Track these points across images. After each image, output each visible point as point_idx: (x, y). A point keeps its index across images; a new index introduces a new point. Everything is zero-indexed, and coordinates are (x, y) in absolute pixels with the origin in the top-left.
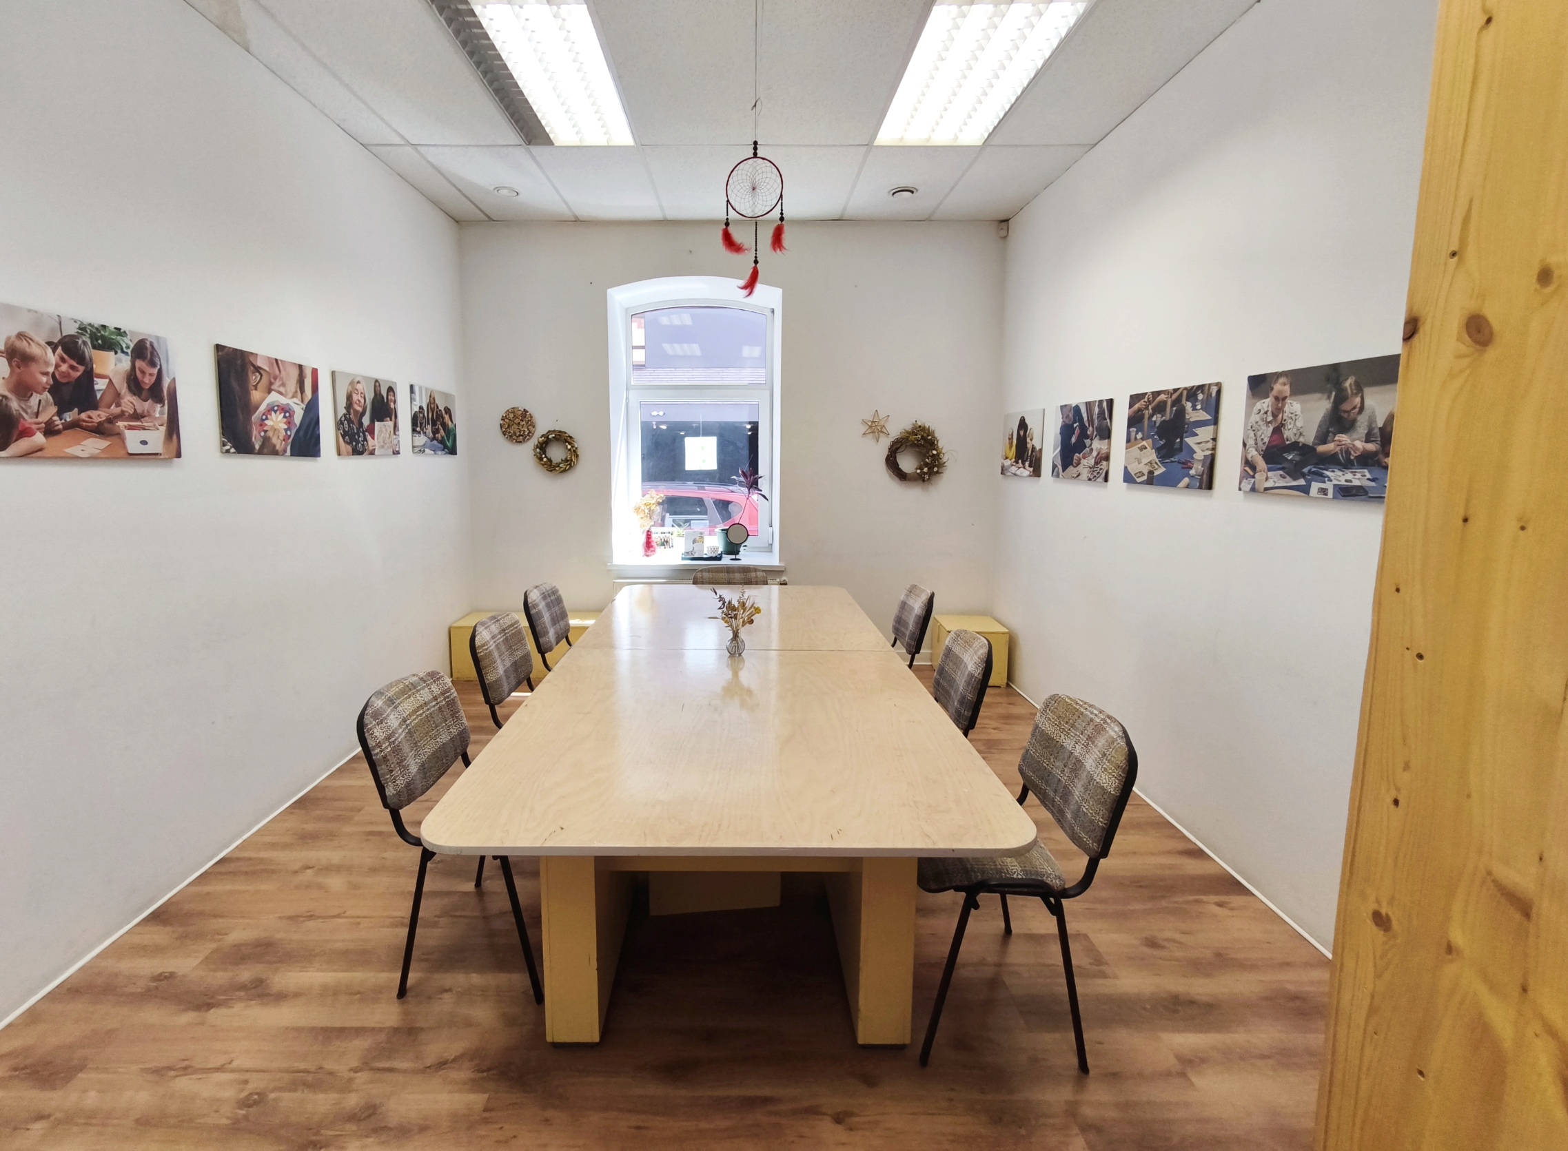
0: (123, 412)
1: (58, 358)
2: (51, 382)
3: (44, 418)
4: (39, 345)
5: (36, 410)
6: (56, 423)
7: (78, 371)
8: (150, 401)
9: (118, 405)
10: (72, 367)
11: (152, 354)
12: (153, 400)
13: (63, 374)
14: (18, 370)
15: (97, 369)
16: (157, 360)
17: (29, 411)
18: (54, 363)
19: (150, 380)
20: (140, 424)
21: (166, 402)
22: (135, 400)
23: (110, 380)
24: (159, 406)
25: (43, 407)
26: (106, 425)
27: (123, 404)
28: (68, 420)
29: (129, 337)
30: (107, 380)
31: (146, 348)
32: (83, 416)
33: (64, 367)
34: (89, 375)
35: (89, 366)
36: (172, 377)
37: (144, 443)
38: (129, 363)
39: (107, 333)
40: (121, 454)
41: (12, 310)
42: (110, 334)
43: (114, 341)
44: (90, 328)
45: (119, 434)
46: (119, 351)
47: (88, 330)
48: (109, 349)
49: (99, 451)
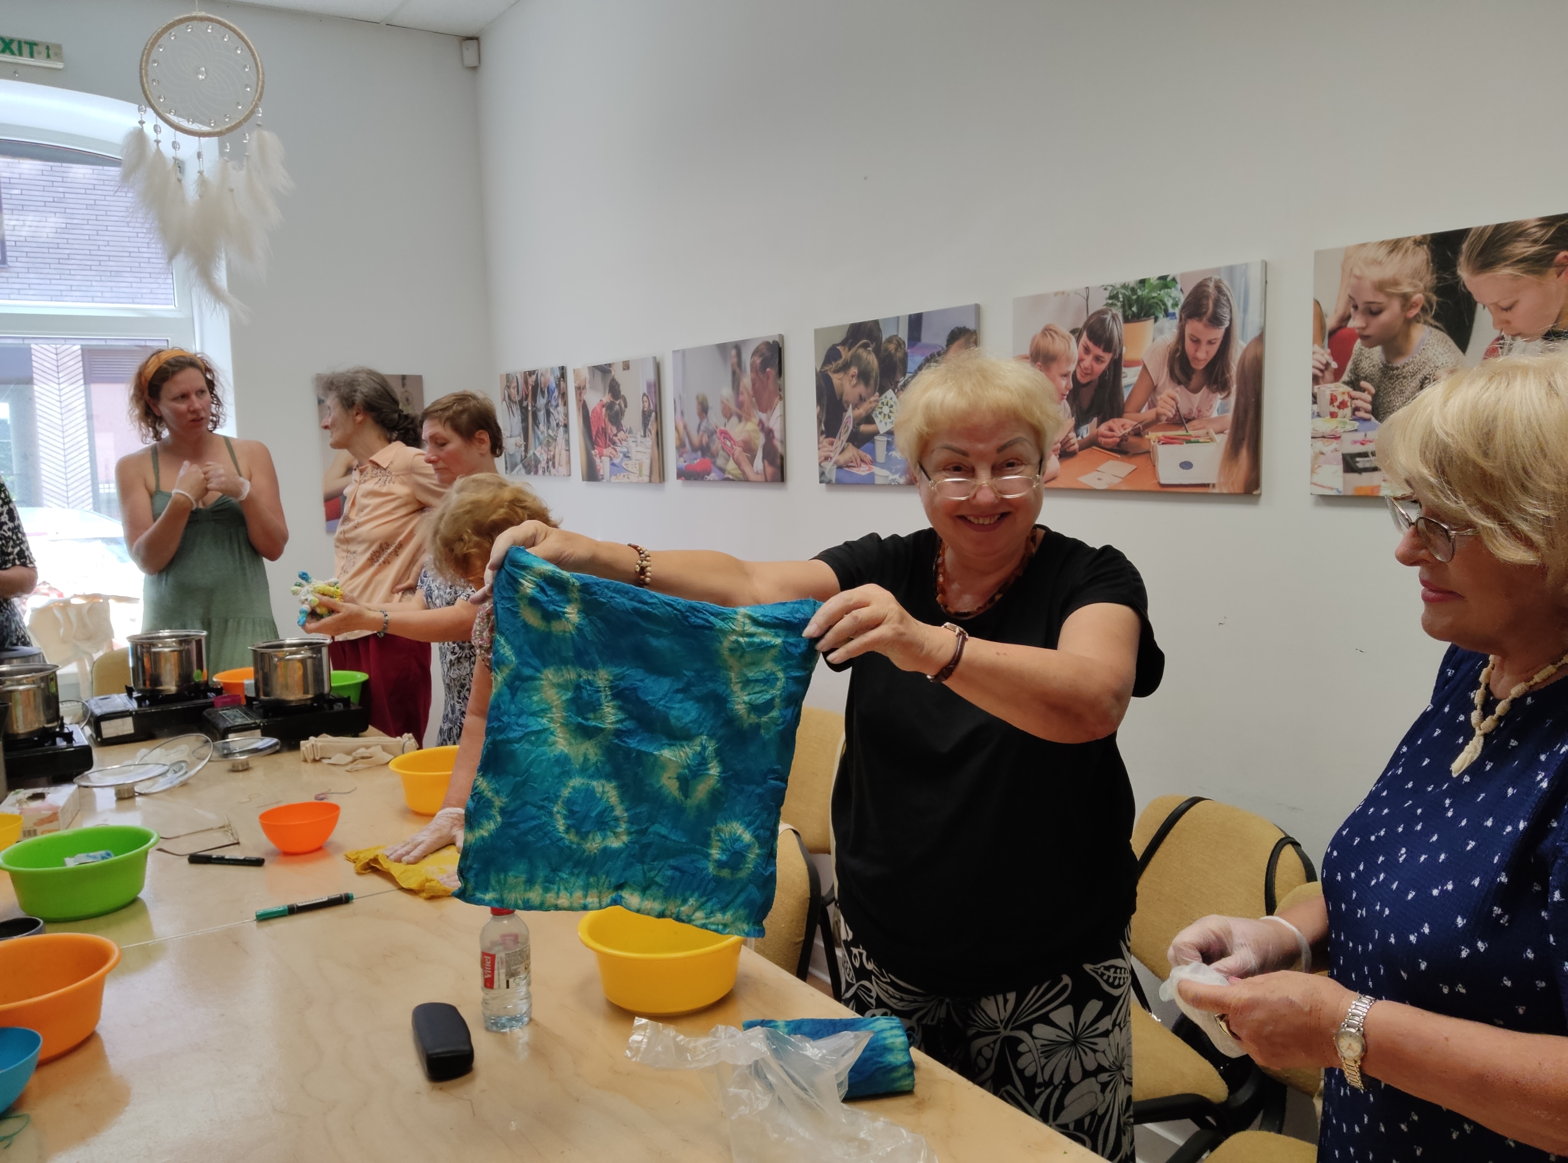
4: (1063, 337)
6: (1072, 441)
7: (1102, 362)
8: (1204, 390)
9: (1153, 405)
11: (1217, 303)
12: (1209, 387)
15: (1128, 353)
16: (1225, 312)
19: (1207, 352)
21: (1234, 388)
22: (1179, 393)
24: (1219, 396)
26: (1132, 439)
27: (1160, 403)
28: (1085, 436)
29: (1179, 286)
30: (1140, 368)
31: (1207, 297)
32: (1103, 428)
33: (1088, 361)
34: (1116, 365)
35: (1118, 351)
37: (1186, 465)
38: (1175, 331)
39: (1146, 291)
40: (1150, 485)
41: (1038, 301)
42: (1151, 291)
43: (1156, 300)
44: (1123, 291)
45: (1148, 452)
46: (1161, 316)
47: (1120, 296)
48: (1147, 316)
49: (1120, 480)
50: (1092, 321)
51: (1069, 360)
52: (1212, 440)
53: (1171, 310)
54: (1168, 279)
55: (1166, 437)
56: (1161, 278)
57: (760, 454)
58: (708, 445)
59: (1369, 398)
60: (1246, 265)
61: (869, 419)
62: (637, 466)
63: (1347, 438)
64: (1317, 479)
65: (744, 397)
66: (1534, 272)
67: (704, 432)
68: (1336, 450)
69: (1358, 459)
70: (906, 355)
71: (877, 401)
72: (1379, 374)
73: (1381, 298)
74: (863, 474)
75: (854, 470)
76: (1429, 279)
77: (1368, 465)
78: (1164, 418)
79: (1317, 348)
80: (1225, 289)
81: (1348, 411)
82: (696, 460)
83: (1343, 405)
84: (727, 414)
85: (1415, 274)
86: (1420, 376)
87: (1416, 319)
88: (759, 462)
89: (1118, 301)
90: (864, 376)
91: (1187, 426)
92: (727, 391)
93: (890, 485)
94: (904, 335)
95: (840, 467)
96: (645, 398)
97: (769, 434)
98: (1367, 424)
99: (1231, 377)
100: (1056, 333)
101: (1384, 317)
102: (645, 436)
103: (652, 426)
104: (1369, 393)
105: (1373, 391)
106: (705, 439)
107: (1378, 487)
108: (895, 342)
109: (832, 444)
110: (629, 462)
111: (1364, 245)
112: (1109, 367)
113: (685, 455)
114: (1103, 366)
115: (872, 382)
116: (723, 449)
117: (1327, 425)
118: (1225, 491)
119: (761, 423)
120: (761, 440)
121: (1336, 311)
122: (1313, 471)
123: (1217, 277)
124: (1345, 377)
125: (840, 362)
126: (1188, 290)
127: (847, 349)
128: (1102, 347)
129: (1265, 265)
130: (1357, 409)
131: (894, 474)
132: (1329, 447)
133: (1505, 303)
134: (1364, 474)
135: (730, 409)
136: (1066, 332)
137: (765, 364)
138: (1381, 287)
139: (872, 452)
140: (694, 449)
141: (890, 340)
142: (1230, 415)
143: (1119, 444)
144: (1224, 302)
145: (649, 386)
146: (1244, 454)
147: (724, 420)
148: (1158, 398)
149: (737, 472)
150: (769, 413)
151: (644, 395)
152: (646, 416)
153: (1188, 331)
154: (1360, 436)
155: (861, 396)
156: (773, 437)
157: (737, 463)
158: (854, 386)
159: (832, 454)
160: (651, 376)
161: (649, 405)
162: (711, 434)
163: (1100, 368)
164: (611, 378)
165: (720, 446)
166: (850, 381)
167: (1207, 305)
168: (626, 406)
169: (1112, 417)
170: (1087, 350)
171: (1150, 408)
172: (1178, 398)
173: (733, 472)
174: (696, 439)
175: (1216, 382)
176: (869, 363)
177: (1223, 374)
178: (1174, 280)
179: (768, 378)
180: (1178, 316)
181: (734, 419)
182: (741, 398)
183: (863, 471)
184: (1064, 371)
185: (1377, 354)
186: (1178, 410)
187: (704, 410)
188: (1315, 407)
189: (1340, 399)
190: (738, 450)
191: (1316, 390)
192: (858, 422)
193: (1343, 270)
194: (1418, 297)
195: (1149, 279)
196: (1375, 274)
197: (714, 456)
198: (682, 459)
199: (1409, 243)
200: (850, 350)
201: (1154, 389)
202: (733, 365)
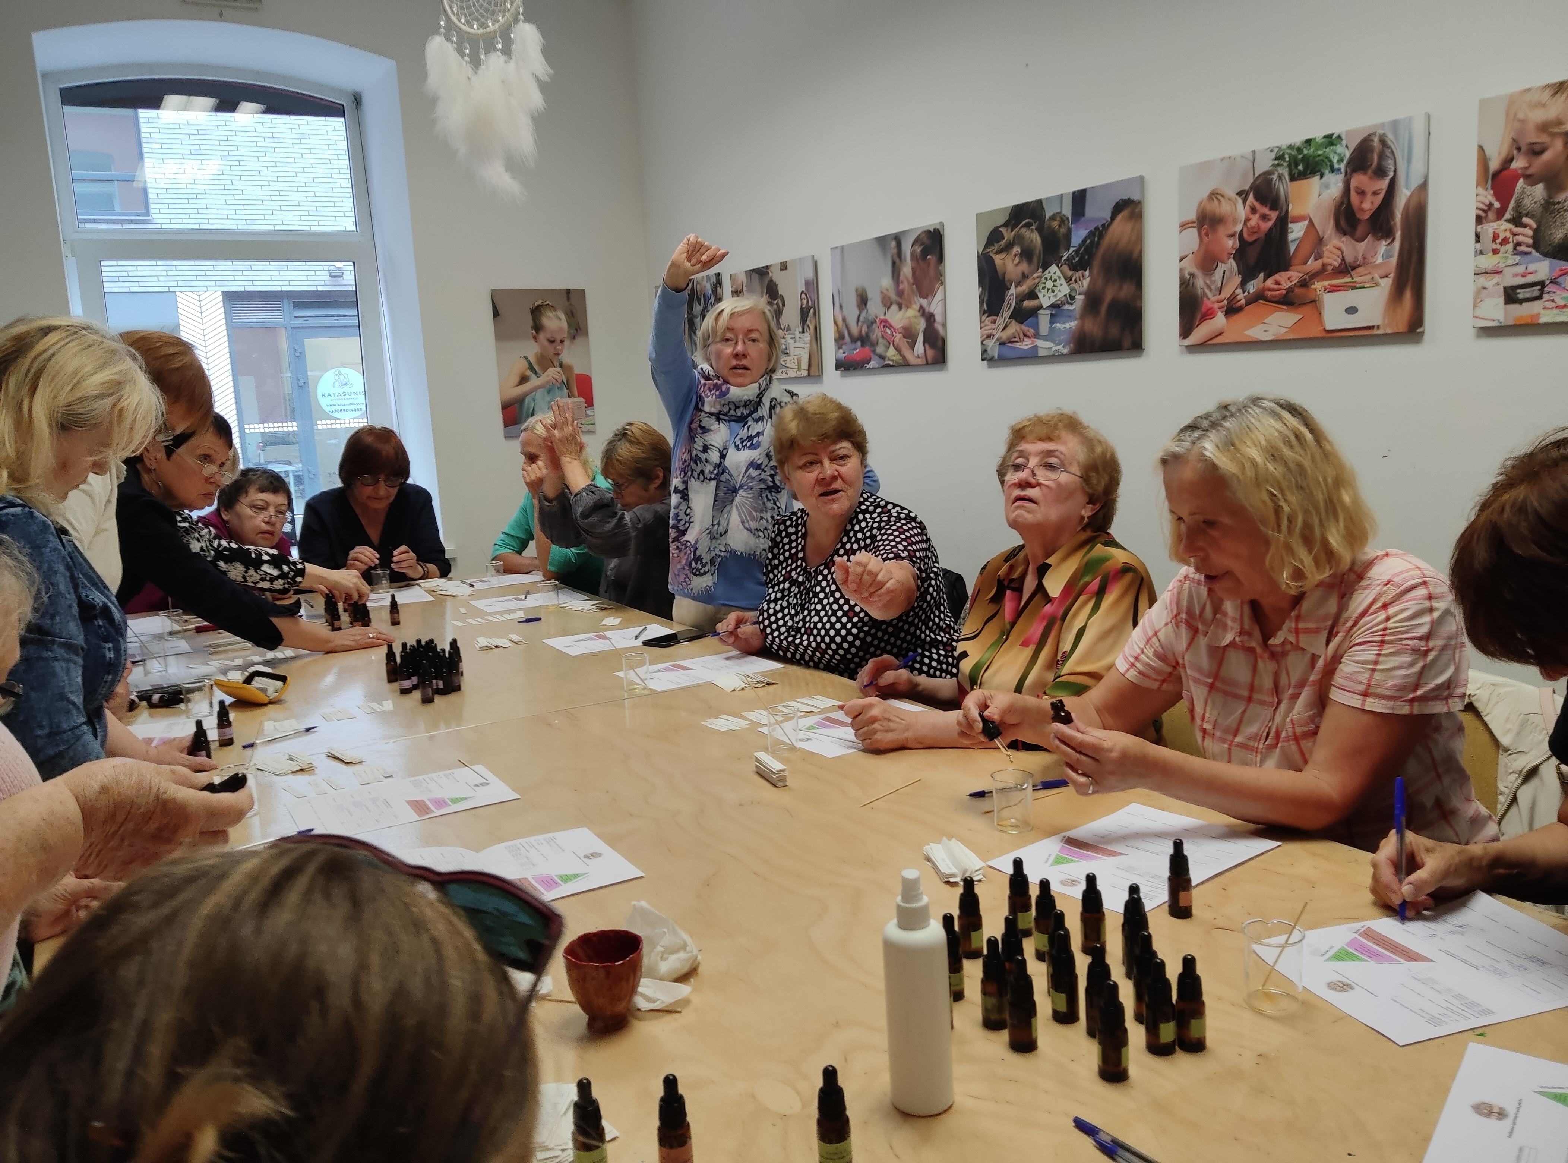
2: (1238, 245)
3: (1226, 293)
4: (1229, 199)
6: (1239, 297)
7: (1269, 220)
9: (1319, 257)
11: (1382, 156)
13: (1253, 231)
14: (1206, 239)
15: (1294, 210)
19: (1372, 203)
20: (1349, 280)
21: (1398, 235)
23: (1311, 222)
24: (1384, 243)
25: (1227, 279)
27: (1326, 254)
29: (1344, 143)
30: (1306, 222)
32: (1270, 282)
33: (1255, 220)
34: (1283, 223)
35: (1284, 209)
37: (1351, 310)
38: (1341, 185)
39: (1312, 150)
40: (1315, 331)
41: (1205, 167)
42: (1317, 150)
43: (1320, 158)
44: (1289, 151)
45: (1314, 301)
46: (1327, 172)
47: (1286, 156)
48: (1313, 173)
49: (1286, 330)
50: (1258, 182)
51: (1235, 221)
52: (1377, 284)
53: (1336, 166)
54: (1334, 137)
55: (1332, 286)
56: (1325, 137)
57: (920, 339)
58: (867, 335)
59: (1530, 233)
60: (1410, 119)
61: (1032, 295)
62: (796, 361)
63: (1509, 272)
64: (1479, 313)
65: (904, 286)
67: (864, 322)
68: (1498, 284)
69: (1519, 291)
70: (1069, 231)
71: (1040, 277)
72: (1541, 209)
73: (1544, 139)
74: (1026, 347)
75: (1017, 345)
77: (1528, 296)
78: (1330, 268)
79: (1481, 190)
80: (1389, 142)
81: (1510, 247)
82: (856, 351)
83: (1505, 241)
84: (887, 304)
88: (919, 347)
89: (1285, 161)
90: (1027, 254)
91: (1352, 273)
92: (887, 282)
93: (1053, 356)
94: (1067, 211)
95: (1002, 344)
96: (804, 296)
97: (930, 318)
98: (1529, 257)
99: (1395, 224)
100: (1222, 196)
101: (1547, 156)
102: (803, 332)
103: (810, 322)
104: (1531, 228)
105: (1535, 226)
106: (864, 329)
107: (1538, 315)
108: (1058, 219)
109: (994, 322)
110: (788, 359)
111: (1529, 90)
112: (1275, 224)
113: (844, 347)
114: (1270, 224)
115: (1035, 259)
116: (883, 337)
117: (1489, 262)
118: (1389, 331)
119: (921, 307)
120: (922, 325)
121: (1499, 154)
122: (1475, 306)
123: (1381, 132)
124: (1508, 216)
125: (1003, 243)
127: (1009, 230)
128: (1269, 205)
129: (1428, 117)
130: (1519, 244)
131: (1057, 345)
132: (1491, 282)
134: (1525, 305)
135: (890, 298)
136: (1233, 195)
137: (925, 252)
138: (1544, 128)
139: (1036, 327)
140: (854, 340)
141: (1053, 218)
142: (1394, 260)
144: (1389, 154)
145: (807, 283)
146: (1408, 295)
147: (883, 309)
148: (1324, 249)
149: (897, 358)
150: (930, 298)
151: (802, 292)
152: (804, 313)
153: (1354, 183)
154: (1521, 269)
155: (1023, 274)
156: (934, 321)
157: (897, 349)
158: (1017, 265)
159: (994, 332)
160: (810, 275)
161: (808, 302)
162: (871, 324)
163: (1267, 226)
164: (769, 279)
165: (880, 335)
166: (1013, 260)
167: (1373, 159)
168: (784, 305)
169: (1278, 271)
170: (1253, 210)
171: (1316, 259)
172: (1344, 248)
173: (894, 358)
174: (855, 330)
176: (1032, 241)
177: (1388, 221)
178: (1339, 137)
179: (929, 264)
180: (1343, 170)
181: (894, 307)
182: (901, 287)
183: (1026, 345)
184: (1231, 231)
185: (1539, 191)
186: (1343, 259)
187: (863, 301)
188: (1478, 246)
189: (1502, 237)
190: (898, 337)
191: (1479, 230)
192: (1021, 298)
193: (1507, 115)
195: (1315, 139)
196: (1539, 116)
197: (874, 345)
198: (841, 351)
200: (1012, 231)
201: (1320, 241)
202: (892, 256)
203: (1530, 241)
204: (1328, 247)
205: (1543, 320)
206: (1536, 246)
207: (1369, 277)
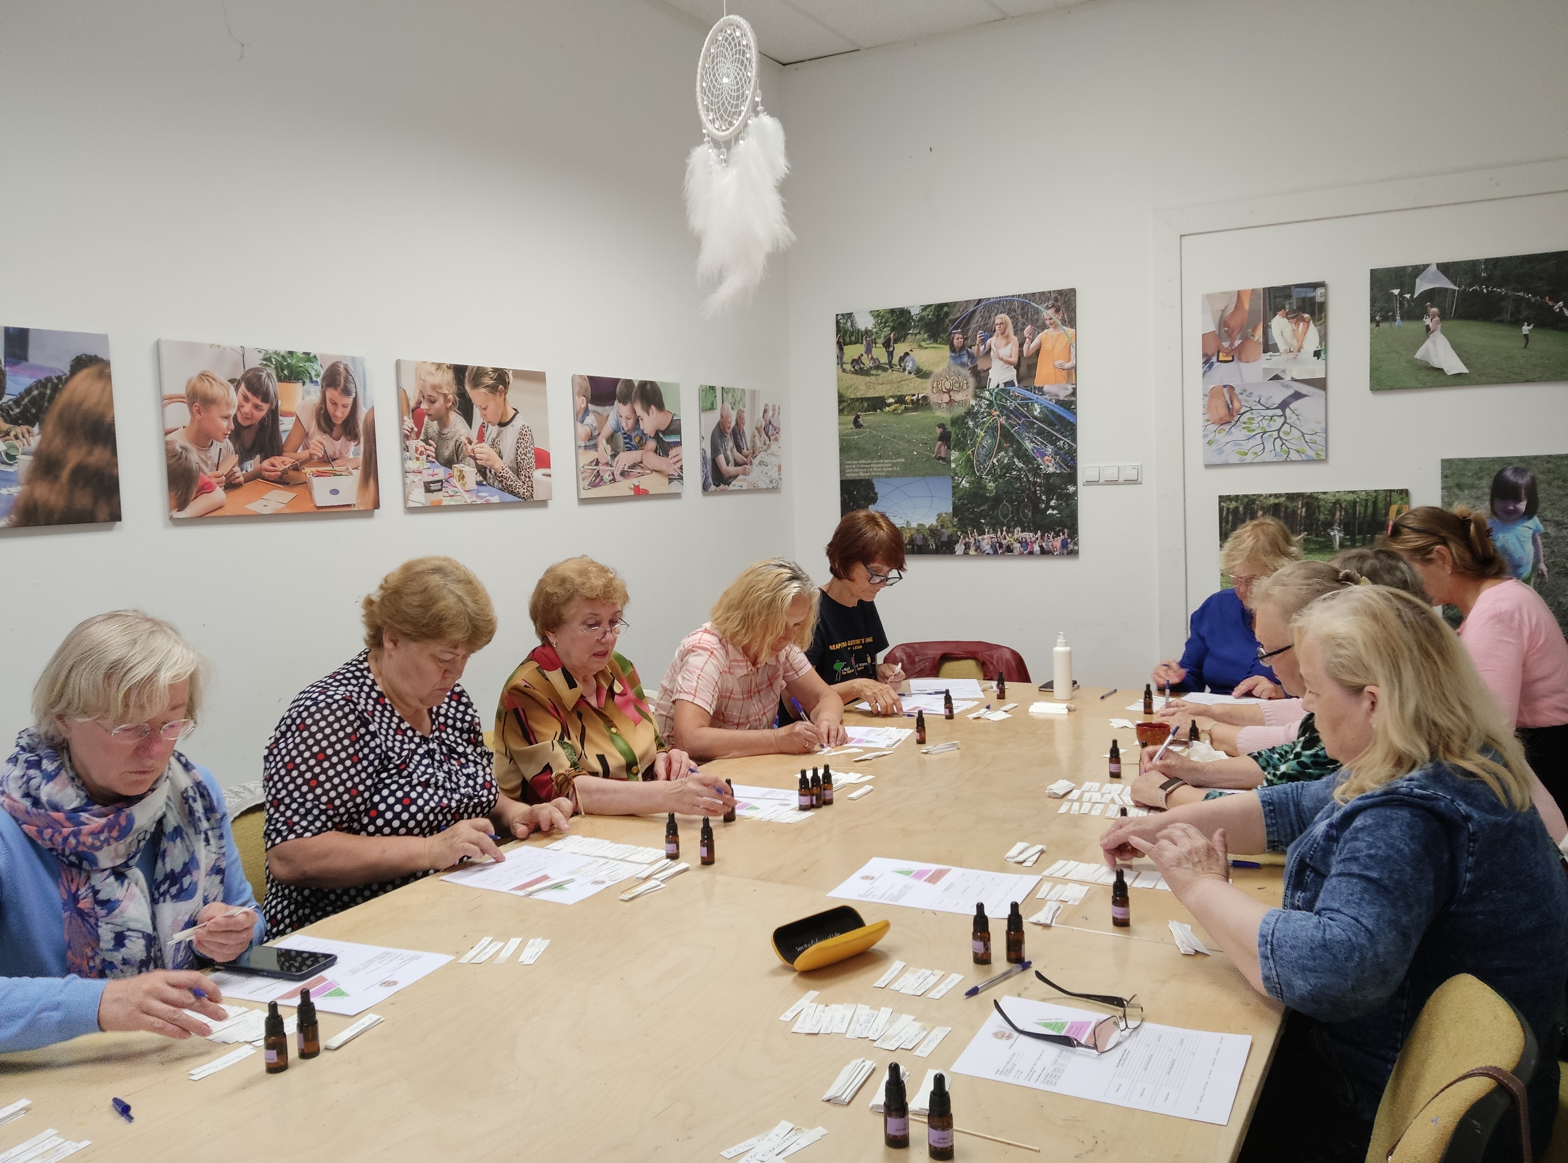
0: (311, 455)
1: (241, 398)
2: (233, 426)
5: (216, 462)
8: (343, 438)
9: (306, 447)
10: (256, 407)
11: (346, 380)
17: (209, 462)
18: (237, 404)
20: (331, 468)
21: (362, 439)
22: (325, 439)
24: (353, 444)
25: (224, 458)
26: (291, 473)
27: (312, 446)
29: (319, 362)
30: (294, 418)
31: (339, 374)
32: (266, 464)
36: (369, 407)
37: (335, 492)
39: (295, 360)
40: (307, 508)
41: (192, 348)
42: (299, 362)
43: (304, 370)
44: (275, 357)
45: (306, 483)
46: (307, 381)
47: (273, 360)
49: (284, 505)
52: (351, 474)
54: (312, 356)
55: (319, 472)
56: (306, 354)
60: (363, 359)
63: (425, 472)
64: (411, 498)
66: (492, 393)
68: (418, 480)
69: (430, 485)
73: (434, 394)
76: (454, 388)
77: (435, 488)
78: (316, 458)
81: (424, 457)
83: (421, 453)
85: (448, 384)
86: (454, 440)
87: (450, 408)
101: (437, 405)
107: (441, 500)
124: (422, 437)
126: (326, 366)
130: (428, 456)
132: (417, 478)
133: (483, 406)
134: (433, 494)
138: (434, 387)
142: (361, 457)
143: (280, 477)
154: (431, 472)
171: (304, 449)
172: (325, 443)
175: (350, 434)
180: (320, 383)
194: (451, 396)
195: (298, 353)
199: (445, 367)
203: (434, 455)
204: (313, 441)
205: (444, 503)
206: (437, 458)
207: (344, 468)
